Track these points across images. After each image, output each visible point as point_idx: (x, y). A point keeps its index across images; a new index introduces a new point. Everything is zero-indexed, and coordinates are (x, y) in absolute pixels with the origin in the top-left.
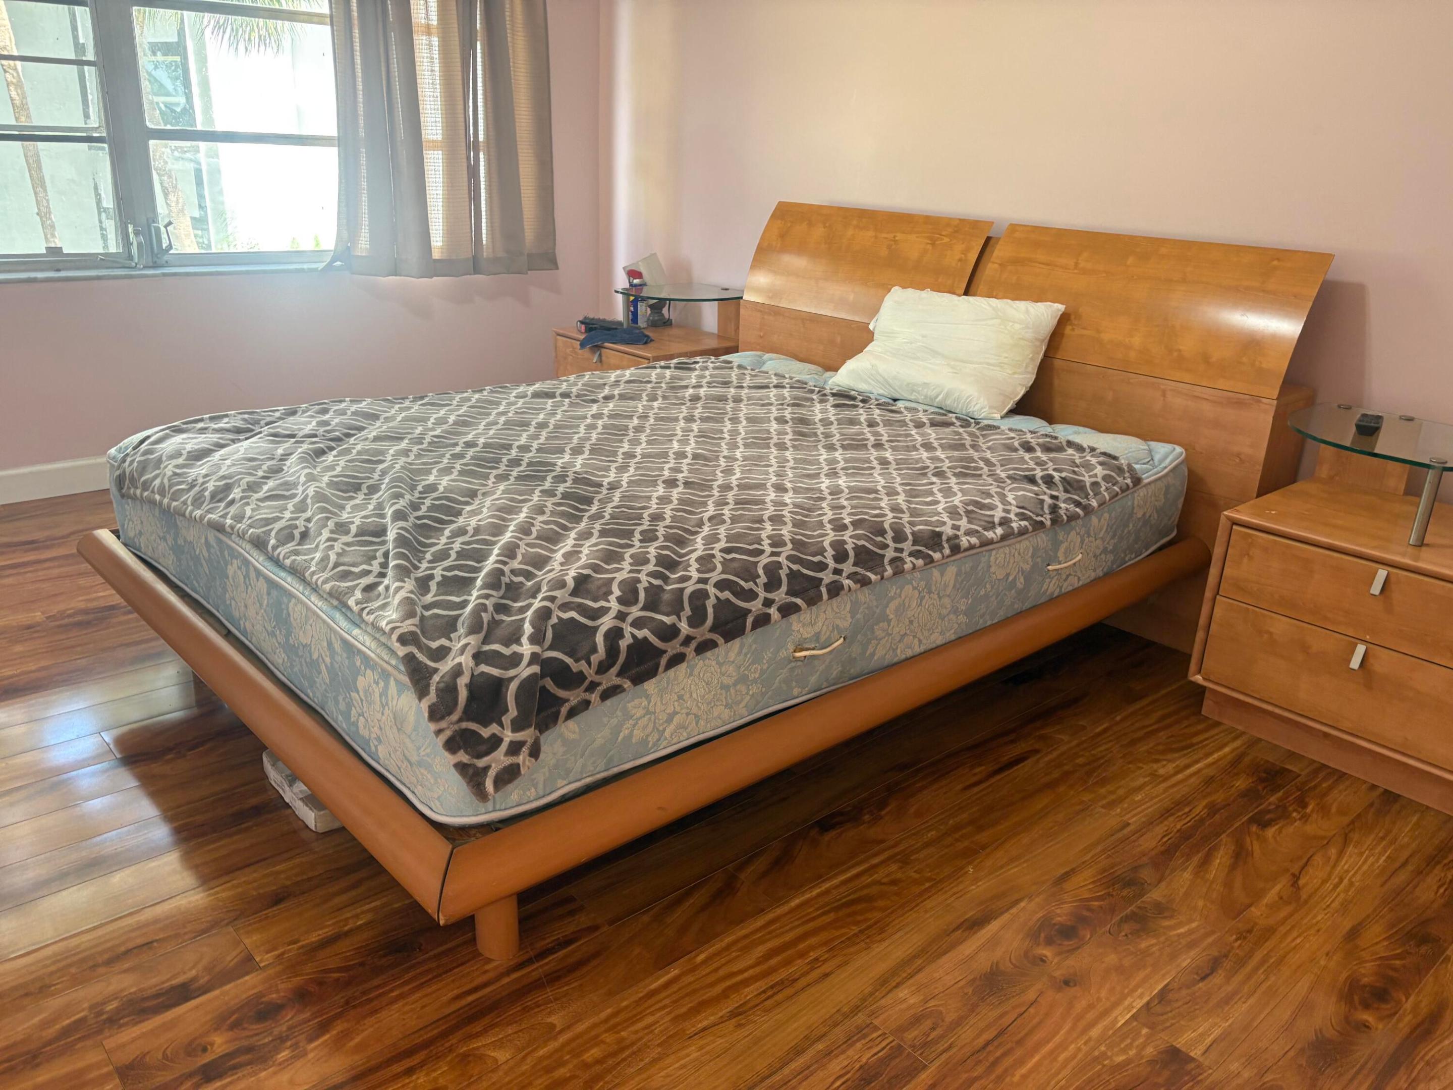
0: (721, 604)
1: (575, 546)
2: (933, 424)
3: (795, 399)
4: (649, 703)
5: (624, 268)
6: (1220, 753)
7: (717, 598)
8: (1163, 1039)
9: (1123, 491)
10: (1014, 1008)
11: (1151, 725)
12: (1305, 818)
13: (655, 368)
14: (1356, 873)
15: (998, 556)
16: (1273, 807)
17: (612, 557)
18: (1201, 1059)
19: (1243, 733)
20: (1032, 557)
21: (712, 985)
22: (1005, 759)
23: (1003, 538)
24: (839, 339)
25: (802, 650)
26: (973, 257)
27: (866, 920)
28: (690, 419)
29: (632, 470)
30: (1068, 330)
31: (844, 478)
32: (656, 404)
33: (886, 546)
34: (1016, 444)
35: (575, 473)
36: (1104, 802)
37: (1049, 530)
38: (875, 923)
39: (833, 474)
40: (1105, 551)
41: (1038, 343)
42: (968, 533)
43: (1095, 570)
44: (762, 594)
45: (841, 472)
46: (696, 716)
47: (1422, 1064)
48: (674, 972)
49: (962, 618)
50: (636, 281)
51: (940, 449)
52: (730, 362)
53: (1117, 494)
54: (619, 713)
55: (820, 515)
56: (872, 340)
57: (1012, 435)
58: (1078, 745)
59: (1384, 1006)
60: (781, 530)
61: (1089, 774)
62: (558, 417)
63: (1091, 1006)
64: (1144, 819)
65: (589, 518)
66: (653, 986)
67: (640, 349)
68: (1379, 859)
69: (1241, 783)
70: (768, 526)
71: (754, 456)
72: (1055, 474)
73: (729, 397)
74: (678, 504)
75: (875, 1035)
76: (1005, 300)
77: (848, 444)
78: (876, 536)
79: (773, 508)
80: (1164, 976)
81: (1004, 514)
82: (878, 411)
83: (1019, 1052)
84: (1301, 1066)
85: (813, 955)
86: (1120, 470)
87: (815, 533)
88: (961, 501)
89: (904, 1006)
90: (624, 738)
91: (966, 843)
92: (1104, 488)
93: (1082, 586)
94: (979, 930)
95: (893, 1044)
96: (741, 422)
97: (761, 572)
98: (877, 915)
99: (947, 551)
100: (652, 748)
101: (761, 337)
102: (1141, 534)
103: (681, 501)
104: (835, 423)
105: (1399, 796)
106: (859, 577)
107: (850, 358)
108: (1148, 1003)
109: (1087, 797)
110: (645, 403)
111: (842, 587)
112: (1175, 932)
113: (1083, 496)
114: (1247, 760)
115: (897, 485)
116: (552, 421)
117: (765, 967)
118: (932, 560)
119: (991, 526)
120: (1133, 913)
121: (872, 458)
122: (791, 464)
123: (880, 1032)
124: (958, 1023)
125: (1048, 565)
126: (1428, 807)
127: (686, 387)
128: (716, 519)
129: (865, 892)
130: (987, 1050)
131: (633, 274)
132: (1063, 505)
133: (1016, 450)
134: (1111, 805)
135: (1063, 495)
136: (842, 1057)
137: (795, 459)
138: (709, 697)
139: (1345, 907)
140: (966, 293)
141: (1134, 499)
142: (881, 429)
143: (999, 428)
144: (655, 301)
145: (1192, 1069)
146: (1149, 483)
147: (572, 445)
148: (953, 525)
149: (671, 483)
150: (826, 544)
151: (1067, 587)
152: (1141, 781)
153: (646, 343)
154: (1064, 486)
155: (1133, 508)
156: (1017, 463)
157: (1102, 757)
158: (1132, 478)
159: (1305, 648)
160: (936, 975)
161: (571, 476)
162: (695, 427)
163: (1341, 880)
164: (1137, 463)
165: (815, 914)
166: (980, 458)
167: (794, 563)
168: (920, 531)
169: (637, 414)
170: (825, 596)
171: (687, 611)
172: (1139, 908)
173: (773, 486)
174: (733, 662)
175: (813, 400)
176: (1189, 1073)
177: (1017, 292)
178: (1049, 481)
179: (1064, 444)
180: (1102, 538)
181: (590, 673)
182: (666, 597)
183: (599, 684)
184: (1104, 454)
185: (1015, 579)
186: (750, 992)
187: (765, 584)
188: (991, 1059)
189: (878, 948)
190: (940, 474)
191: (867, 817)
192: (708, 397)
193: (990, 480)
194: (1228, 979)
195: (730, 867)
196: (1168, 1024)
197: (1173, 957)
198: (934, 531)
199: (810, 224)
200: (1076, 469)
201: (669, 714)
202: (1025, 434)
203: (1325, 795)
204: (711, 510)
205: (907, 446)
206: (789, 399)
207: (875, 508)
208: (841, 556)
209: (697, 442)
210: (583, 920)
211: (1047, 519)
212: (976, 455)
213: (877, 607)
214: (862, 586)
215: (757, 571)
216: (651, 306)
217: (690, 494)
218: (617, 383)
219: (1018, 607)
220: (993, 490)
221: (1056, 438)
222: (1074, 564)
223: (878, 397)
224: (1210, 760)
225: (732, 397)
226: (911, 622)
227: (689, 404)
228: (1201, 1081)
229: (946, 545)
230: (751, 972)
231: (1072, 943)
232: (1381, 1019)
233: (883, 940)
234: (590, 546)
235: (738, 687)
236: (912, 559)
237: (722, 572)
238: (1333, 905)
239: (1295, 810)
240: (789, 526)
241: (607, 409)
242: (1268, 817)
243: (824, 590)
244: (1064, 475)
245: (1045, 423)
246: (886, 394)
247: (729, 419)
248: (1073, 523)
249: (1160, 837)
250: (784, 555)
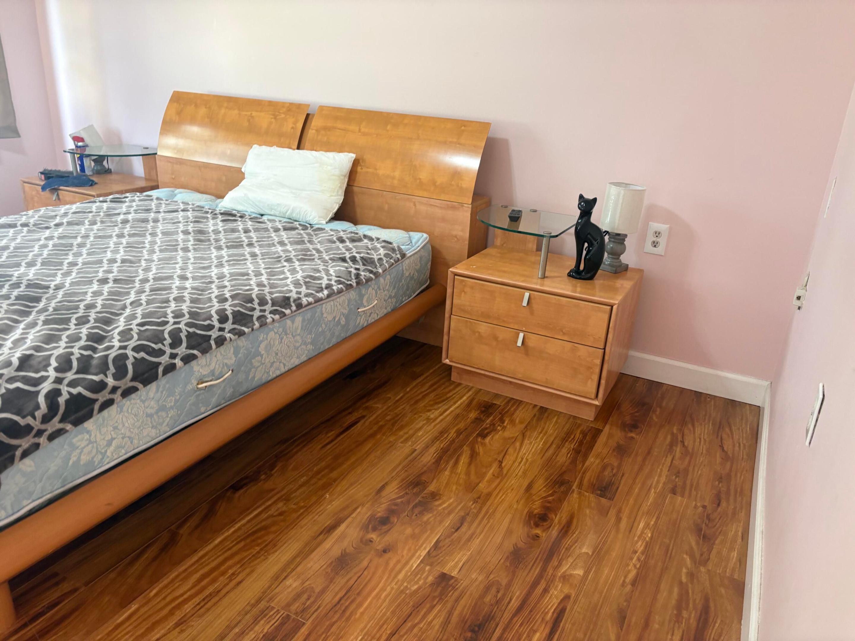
0: (137, 362)
1: (23, 334)
2: (285, 229)
3: (196, 218)
4: (90, 436)
5: (70, 135)
6: (462, 401)
7: (135, 358)
8: (438, 570)
9: (396, 262)
10: (355, 574)
11: (425, 391)
12: (504, 428)
13: (95, 202)
14: (529, 454)
15: (327, 307)
16: (488, 426)
17: (51, 339)
18: (457, 576)
19: (472, 387)
20: (348, 305)
21: (161, 609)
22: (346, 425)
23: (329, 296)
24: (224, 178)
25: (202, 383)
26: (300, 126)
27: (265, 541)
28: (121, 236)
29: (74, 274)
30: (359, 169)
31: (227, 267)
32: (95, 227)
33: (254, 309)
34: (335, 239)
35: (28, 280)
36: (402, 440)
37: (356, 288)
38: (270, 542)
39: (220, 265)
40: (390, 297)
41: (342, 178)
42: (307, 295)
43: (386, 308)
44: (168, 351)
45: (226, 264)
46: (129, 438)
47: (564, 550)
48: (134, 607)
49: (310, 347)
50: (80, 144)
51: (289, 245)
52: (151, 196)
53: (393, 264)
54: (66, 447)
55: (210, 293)
56: (243, 178)
57: (332, 233)
58: (387, 409)
59: (545, 524)
60: (181, 306)
61: (393, 425)
62: (18, 241)
63: (398, 561)
64: (423, 446)
65: (37, 312)
66: (119, 621)
67: (87, 190)
68: (539, 444)
69: (473, 415)
70: (173, 305)
71: (166, 258)
72: (357, 255)
73: (150, 219)
74: (108, 295)
75: (272, 613)
76: (321, 152)
77: (230, 245)
78: (247, 303)
79: (177, 292)
80: (436, 534)
81: (328, 282)
82: (250, 223)
83: (359, 599)
84: (507, 566)
85: (231, 572)
86: (393, 250)
87: (206, 306)
88: (301, 276)
89: (290, 589)
90: (74, 463)
91: (325, 480)
92: (385, 261)
93: (380, 318)
94: (333, 532)
95: (284, 615)
96: (158, 235)
97: (166, 336)
98: (271, 537)
99: (294, 308)
100: (97, 465)
101: (173, 179)
102: (410, 285)
103: (110, 293)
104: (223, 232)
105: (547, 408)
106: (237, 331)
107: (231, 189)
108: (429, 552)
109: (392, 439)
110: (87, 227)
111: (225, 339)
112: (441, 507)
113: (374, 266)
114: (475, 402)
115: (261, 269)
116: (13, 245)
117: (197, 588)
118: (285, 315)
119: (321, 290)
120: (420, 501)
121: (246, 253)
122: (192, 260)
123: (275, 610)
124: (323, 591)
125: (358, 309)
126: (561, 412)
127: (119, 214)
128: (136, 303)
129: (263, 524)
130: (341, 603)
131: (76, 139)
132: (362, 273)
133: (335, 242)
134: (406, 440)
135: (362, 267)
136: (251, 633)
137: (195, 258)
138: (137, 424)
139: (525, 473)
140: (298, 148)
141: (403, 266)
142: (252, 234)
143: (324, 229)
144: (96, 157)
145: (453, 583)
146: (411, 256)
147: (27, 261)
148: (297, 291)
149: (104, 281)
150: (213, 312)
151: (371, 320)
152: (421, 424)
153: (91, 185)
154: (362, 262)
155: (403, 271)
156: (335, 250)
157: (400, 414)
158: (400, 254)
159: (496, 338)
160: (309, 565)
161: (25, 282)
162: (124, 241)
163: (522, 459)
164: (403, 245)
165: (231, 545)
166: (313, 249)
167: (190, 327)
168: (276, 297)
169: (81, 235)
170: (214, 346)
171: (112, 369)
172: (423, 497)
173: (178, 277)
174: (153, 398)
175: (208, 218)
176: (451, 585)
177: (328, 147)
178: (354, 259)
179: (362, 237)
180: (388, 290)
181: (36, 424)
182: (94, 362)
183: (45, 431)
184: (384, 241)
185: (339, 320)
186: (188, 607)
187: (170, 344)
188: (343, 608)
189: (272, 558)
190: (289, 260)
191: (263, 477)
192: (134, 220)
193: (319, 262)
194: (469, 528)
195: (172, 527)
196: (439, 561)
197: (441, 522)
198: (285, 297)
199: (196, 106)
200: (369, 251)
201: (108, 441)
202: (340, 232)
203: (513, 414)
204: (132, 297)
205: (269, 244)
206: (191, 218)
207: (246, 286)
208: (223, 319)
209: (125, 251)
210: (66, 587)
211: (354, 283)
212: (311, 247)
213: (252, 348)
214: (239, 337)
215: (164, 336)
216: (94, 160)
217: (117, 287)
218: (66, 214)
219: (343, 335)
220: (321, 267)
221: (357, 234)
222: (374, 306)
223: (250, 214)
224: (457, 405)
225: (152, 219)
226: (277, 354)
227: (120, 225)
228: (457, 588)
229: (293, 305)
230: (189, 594)
231: (385, 528)
232: (544, 531)
233: (276, 551)
234: (35, 333)
235: (160, 414)
236: (272, 315)
237: (138, 340)
238: (519, 474)
239: (499, 425)
240: (188, 303)
241: (57, 233)
242: (486, 432)
243: (212, 342)
244: (362, 255)
245: (352, 225)
246: (256, 212)
247: (150, 234)
248: (369, 283)
249: (432, 454)
250: (183, 323)
